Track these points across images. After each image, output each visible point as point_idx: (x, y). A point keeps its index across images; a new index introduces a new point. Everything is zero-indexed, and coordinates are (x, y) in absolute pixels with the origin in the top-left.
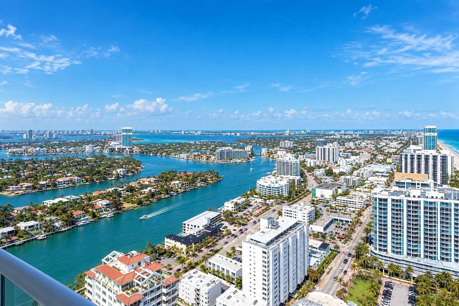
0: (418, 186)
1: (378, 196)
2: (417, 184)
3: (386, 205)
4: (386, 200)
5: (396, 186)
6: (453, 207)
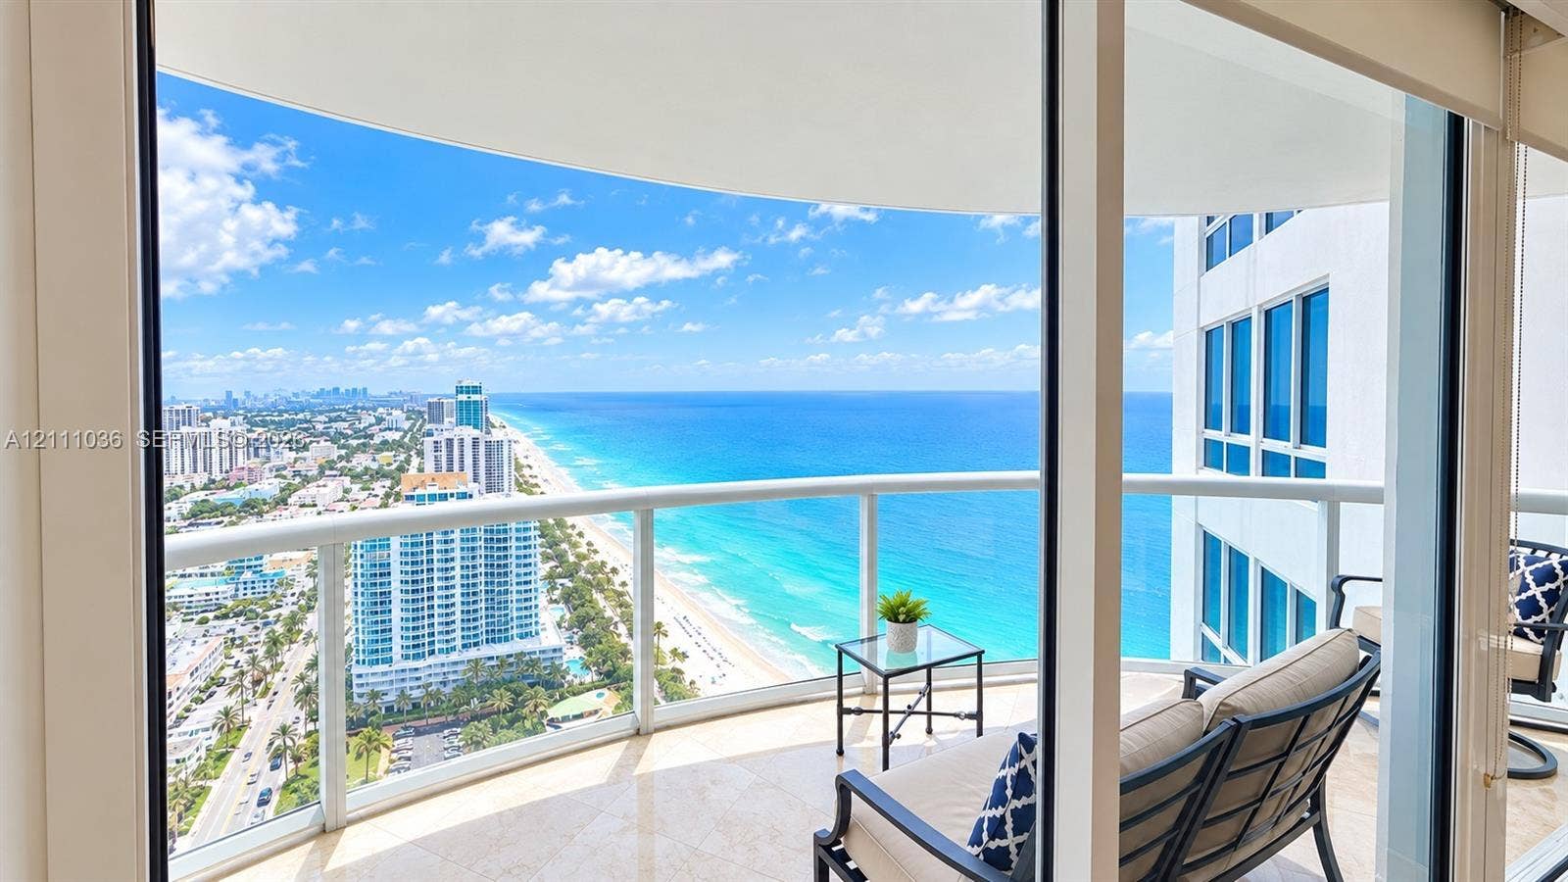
0: (452, 499)
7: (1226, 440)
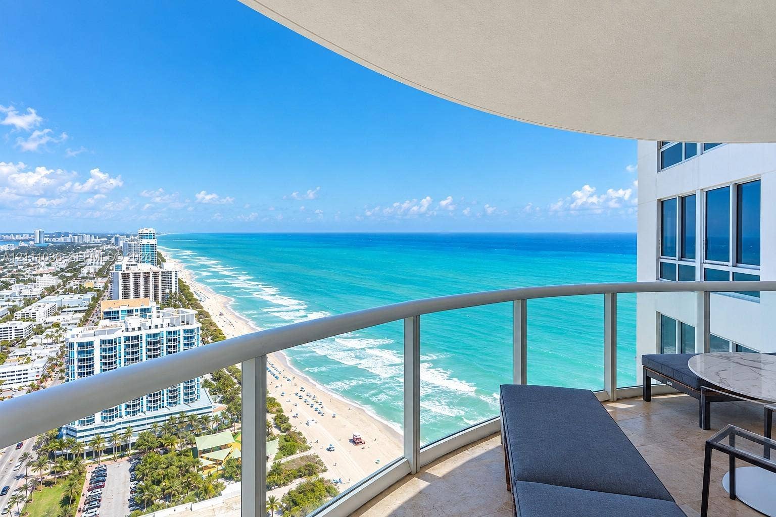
0: (137, 313)
1: (76, 340)
2: (134, 311)
3: (91, 352)
4: (90, 344)
5: (105, 319)
6: (182, 334)
7: (678, 263)
